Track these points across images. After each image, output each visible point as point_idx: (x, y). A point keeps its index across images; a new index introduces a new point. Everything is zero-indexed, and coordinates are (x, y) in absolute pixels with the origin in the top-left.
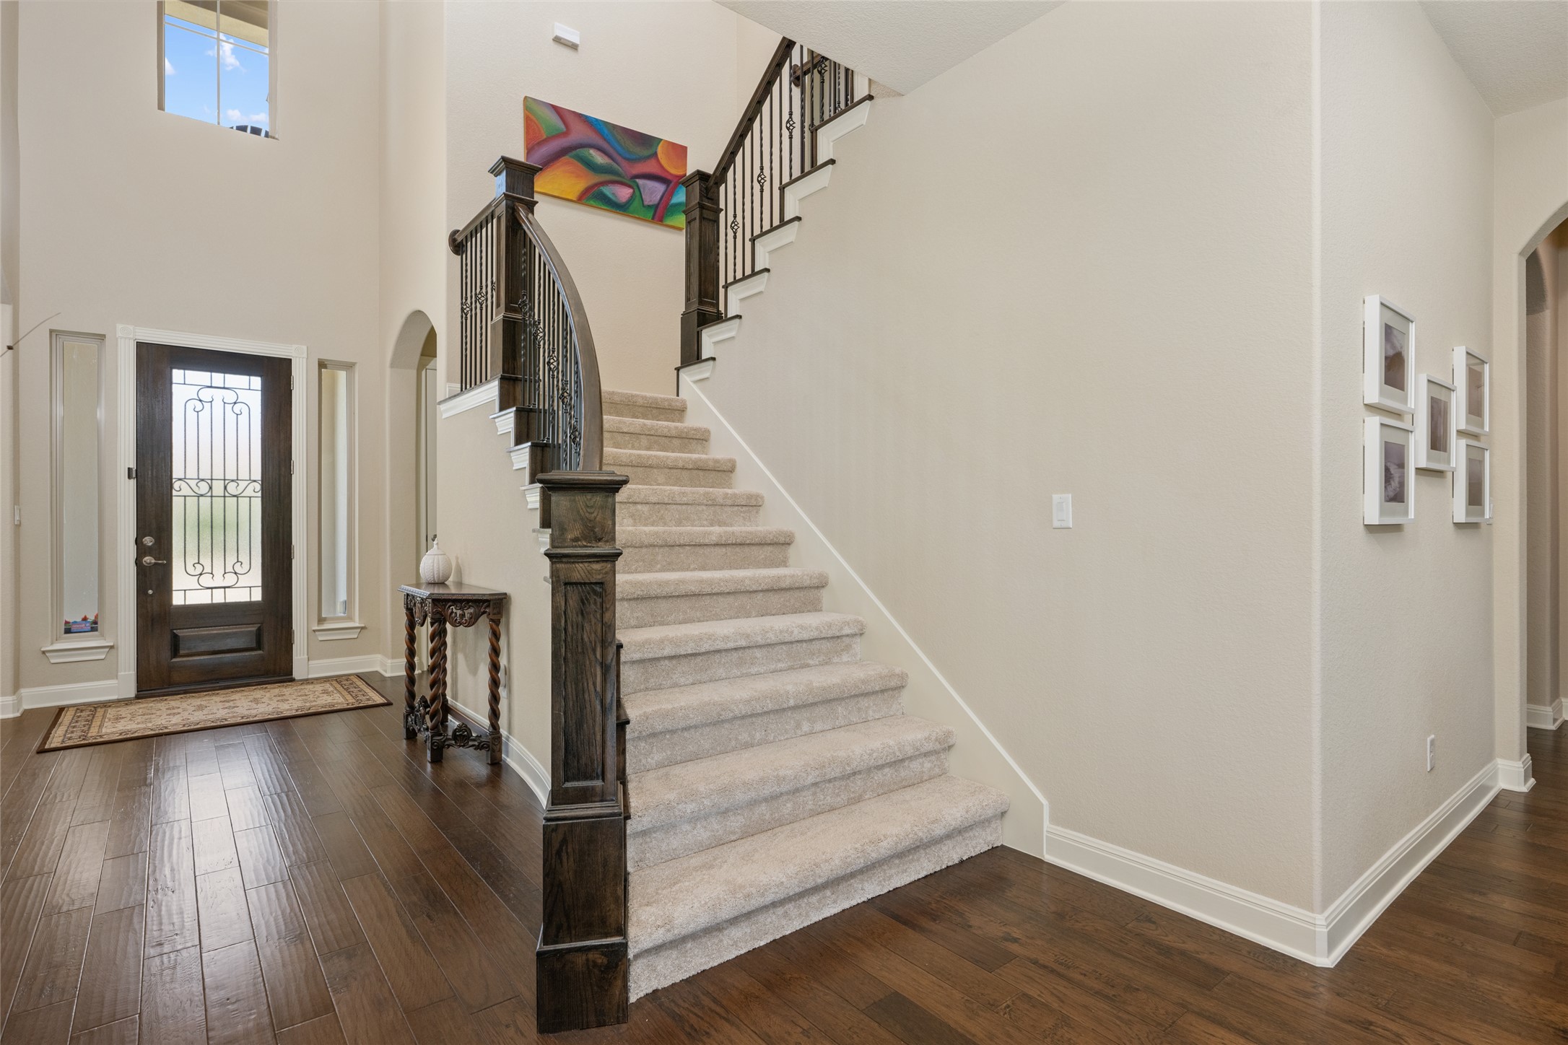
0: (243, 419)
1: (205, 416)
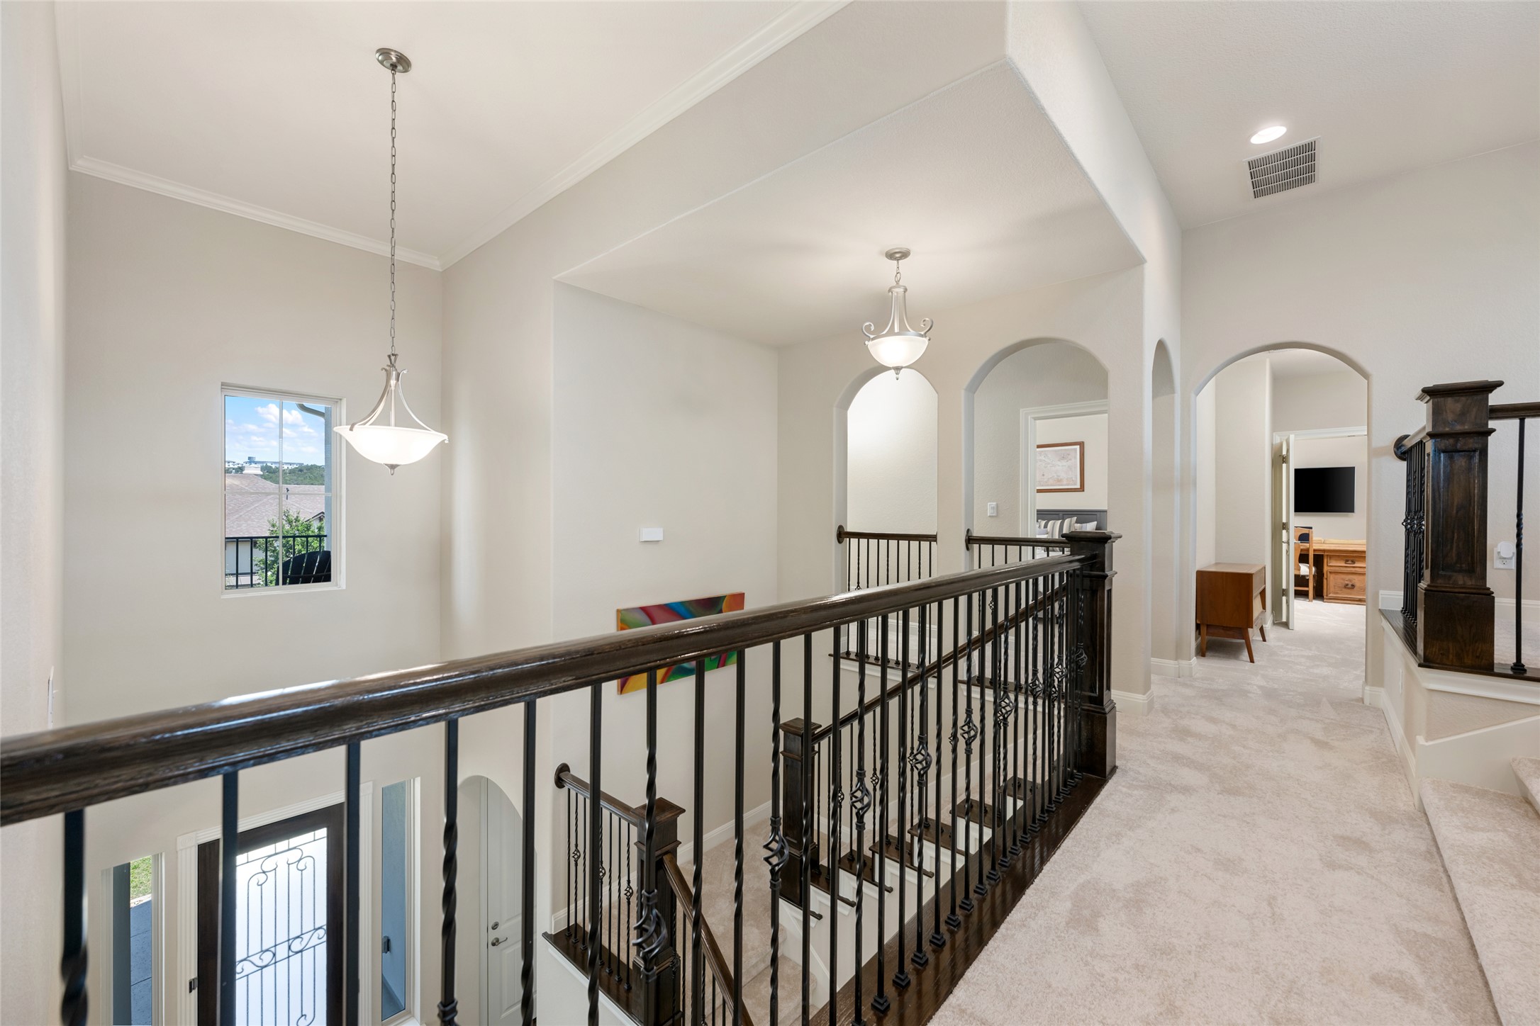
0: (308, 874)
1: (269, 887)
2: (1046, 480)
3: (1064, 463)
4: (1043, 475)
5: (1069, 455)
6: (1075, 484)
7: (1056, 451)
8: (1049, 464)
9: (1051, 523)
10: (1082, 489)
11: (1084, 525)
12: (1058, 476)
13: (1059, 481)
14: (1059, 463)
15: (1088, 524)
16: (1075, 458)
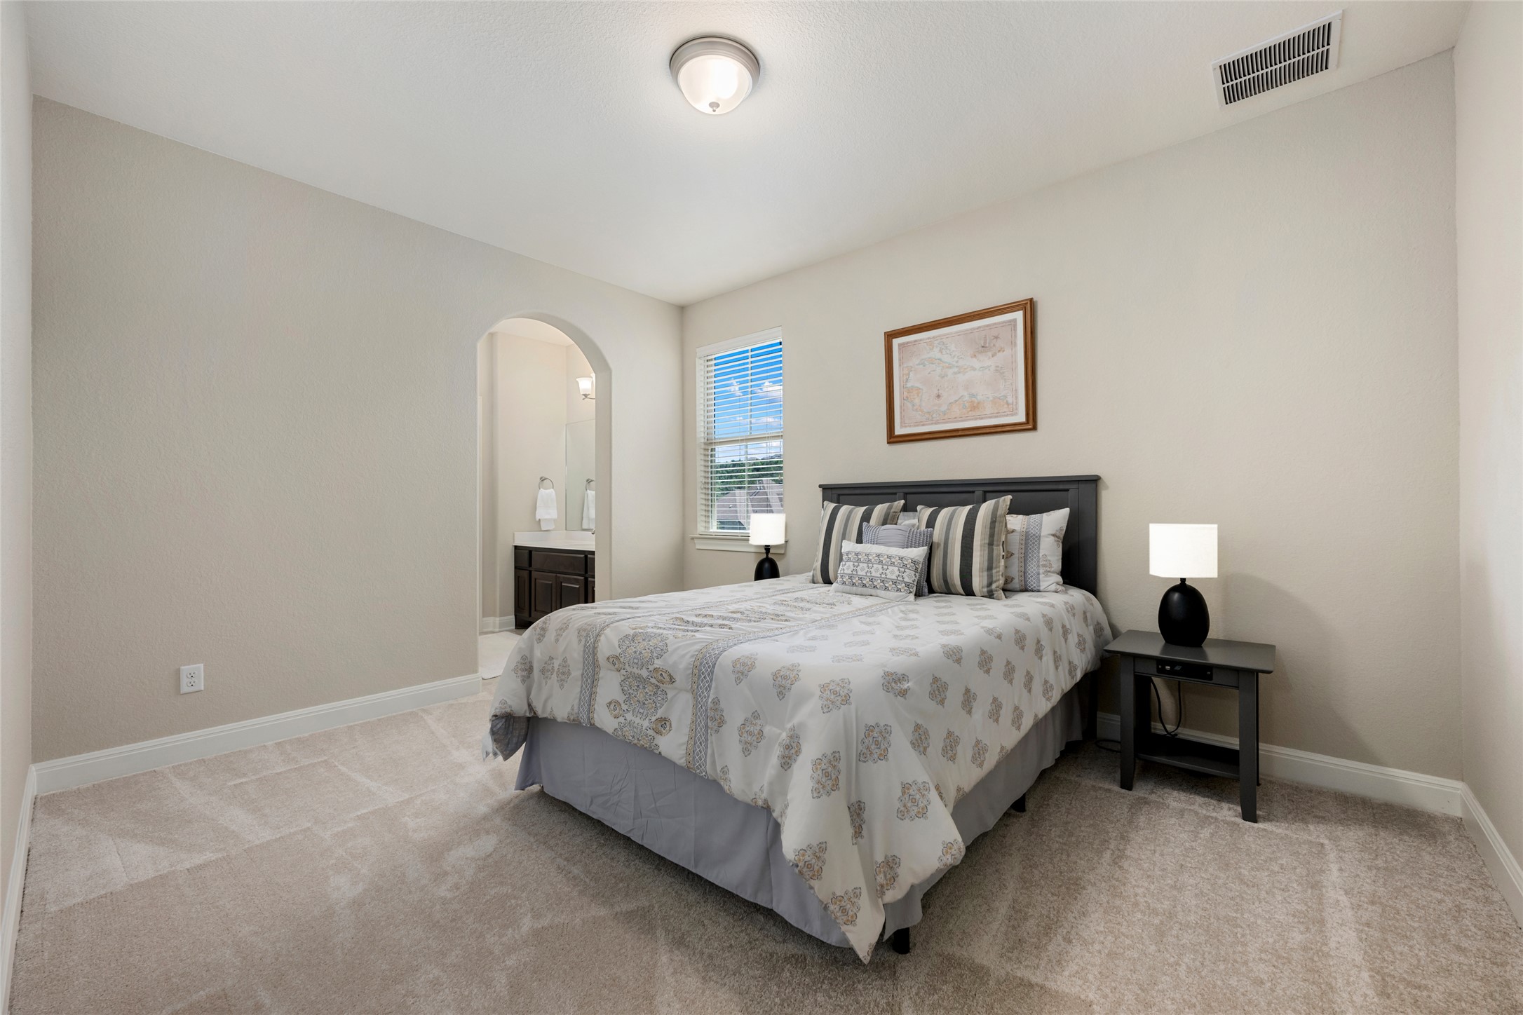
2: (944, 408)
3: (988, 361)
4: (939, 396)
5: (996, 338)
6: (1013, 413)
7: (965, 333)
8: (950, 367)
9: (945, 513)
10: (1031, 422)
11: (1035, 518)
12: (973, 396)
13: (975, 407)
14: (975, 363)
15: (1045, 515)
16: (1014, 344)
